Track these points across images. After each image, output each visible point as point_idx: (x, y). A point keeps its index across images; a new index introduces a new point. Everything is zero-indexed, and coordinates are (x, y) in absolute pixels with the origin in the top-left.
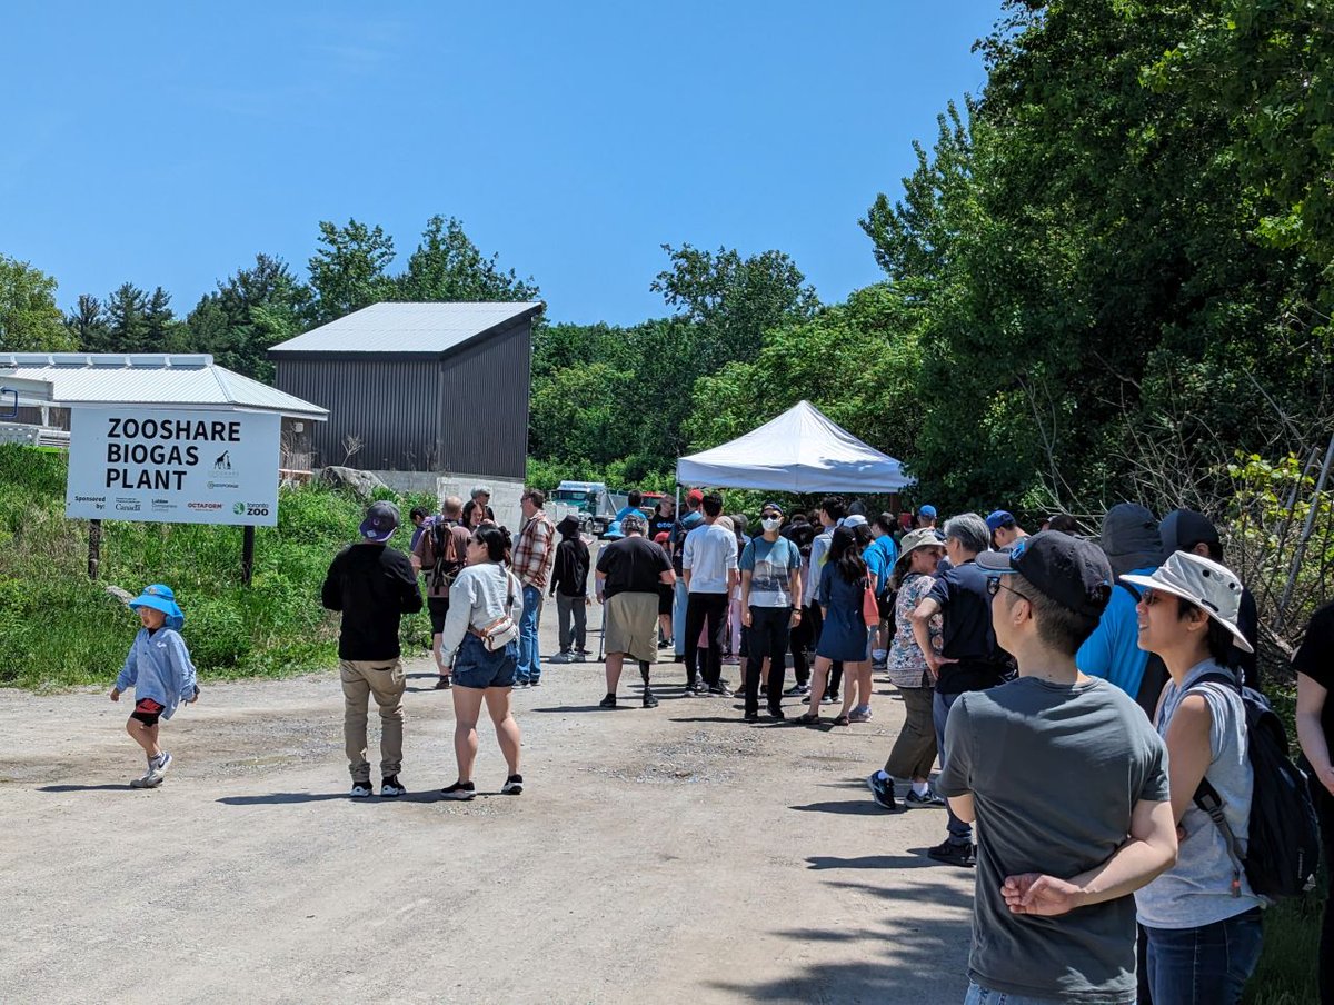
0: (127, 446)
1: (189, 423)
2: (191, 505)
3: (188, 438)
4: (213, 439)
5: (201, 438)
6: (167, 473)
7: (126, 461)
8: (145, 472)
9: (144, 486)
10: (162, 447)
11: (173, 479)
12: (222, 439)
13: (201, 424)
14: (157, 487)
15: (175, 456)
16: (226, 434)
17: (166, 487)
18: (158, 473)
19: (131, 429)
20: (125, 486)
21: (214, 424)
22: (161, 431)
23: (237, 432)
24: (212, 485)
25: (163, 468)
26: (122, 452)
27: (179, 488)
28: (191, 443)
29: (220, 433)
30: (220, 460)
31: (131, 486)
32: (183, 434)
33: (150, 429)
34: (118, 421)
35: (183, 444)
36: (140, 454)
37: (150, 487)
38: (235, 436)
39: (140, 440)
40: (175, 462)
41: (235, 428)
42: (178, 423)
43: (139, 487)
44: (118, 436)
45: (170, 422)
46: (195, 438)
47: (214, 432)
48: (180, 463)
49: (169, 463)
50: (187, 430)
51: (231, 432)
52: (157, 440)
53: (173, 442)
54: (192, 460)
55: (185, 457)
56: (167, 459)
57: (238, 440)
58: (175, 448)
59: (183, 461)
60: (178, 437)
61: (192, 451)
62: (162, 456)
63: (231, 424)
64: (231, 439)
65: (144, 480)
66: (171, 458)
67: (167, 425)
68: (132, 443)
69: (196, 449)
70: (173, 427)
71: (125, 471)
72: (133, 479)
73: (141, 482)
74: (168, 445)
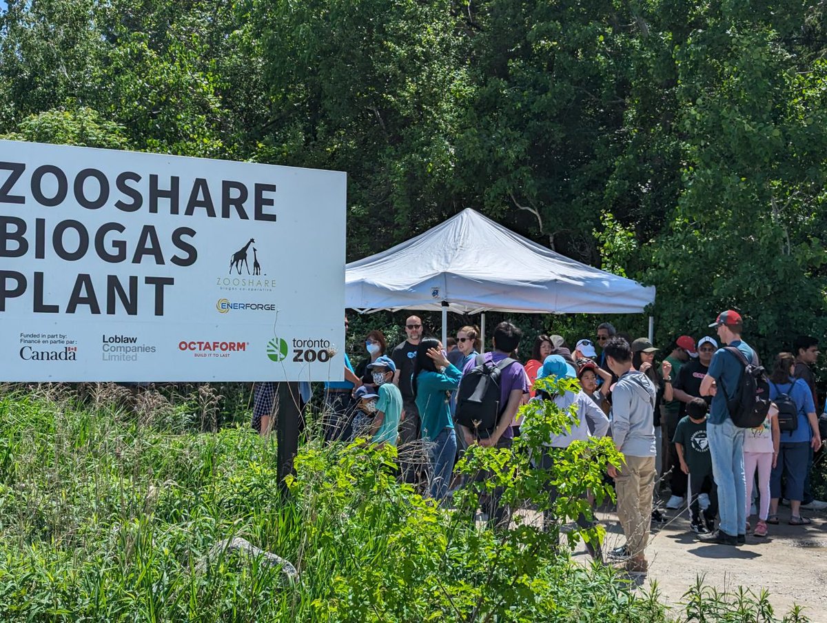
0: (40, 223)
1: (175, 181)
2: (184, 346)
3: (175, 210)
4: (226, 214)
5: (200, 212)
6: (133, 281)
7: (40, 254)
8: (84, 279)
9: (83, 309)
10: (120, 228)
11: (146, 294)
12: (243, 215)
13: (201, 183)
14: (111, 310)
15: (149, 245)
16: (249, 206)
17: (132, 309)
18: (113, 282)
19: (50, 186)
20: (39, 307)
21: (227, 185)
22: (115, 195)
23: (270, 202)
24: (225, 306)
25: (123, 271)
26: (30, 235)
27: (159, 311)
28: (181, 220)
29: (239, 203)
30: (240, 256)
31: (55, 309)
32: (164, 204)
33: (92, 189)
34: (18, 169)
35: (165, 222)
36: (71, 240)
37: (95, 310)
38: (266, 210)
39: (70, 209)
40: (149, 260)
41: (266, 195)
42: (154, 179)
43: (71, 309)
44: (21, 200)
45: (137, 178)
46: (189, 212)
47: (227, 201)
48: (160, 260)
49: (137, 259)
50: (173, 194)
51: (260, 202)
52: (109, 213)
53: (143, 216)
54: (184, 255)
55: (169, 250)
56: (131, 251)
57: (272, 218)
58: (149, 230)
59: (167, 257)
60: (153, 208)
61: (185, 238)
62: (121, 245)
63: (260, 188)
64: (259, 216)
65: (82, 294)
66: (141, 251)
67: (130, 183)
68: (53, 217)
69: (192, 233)
70: (143, 188)
71: (39, 277)
72: (58, 290)
73: (74, 302)
74: (134, 224)
